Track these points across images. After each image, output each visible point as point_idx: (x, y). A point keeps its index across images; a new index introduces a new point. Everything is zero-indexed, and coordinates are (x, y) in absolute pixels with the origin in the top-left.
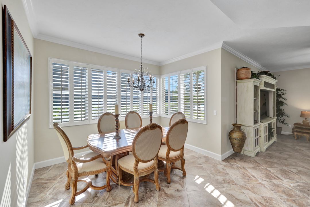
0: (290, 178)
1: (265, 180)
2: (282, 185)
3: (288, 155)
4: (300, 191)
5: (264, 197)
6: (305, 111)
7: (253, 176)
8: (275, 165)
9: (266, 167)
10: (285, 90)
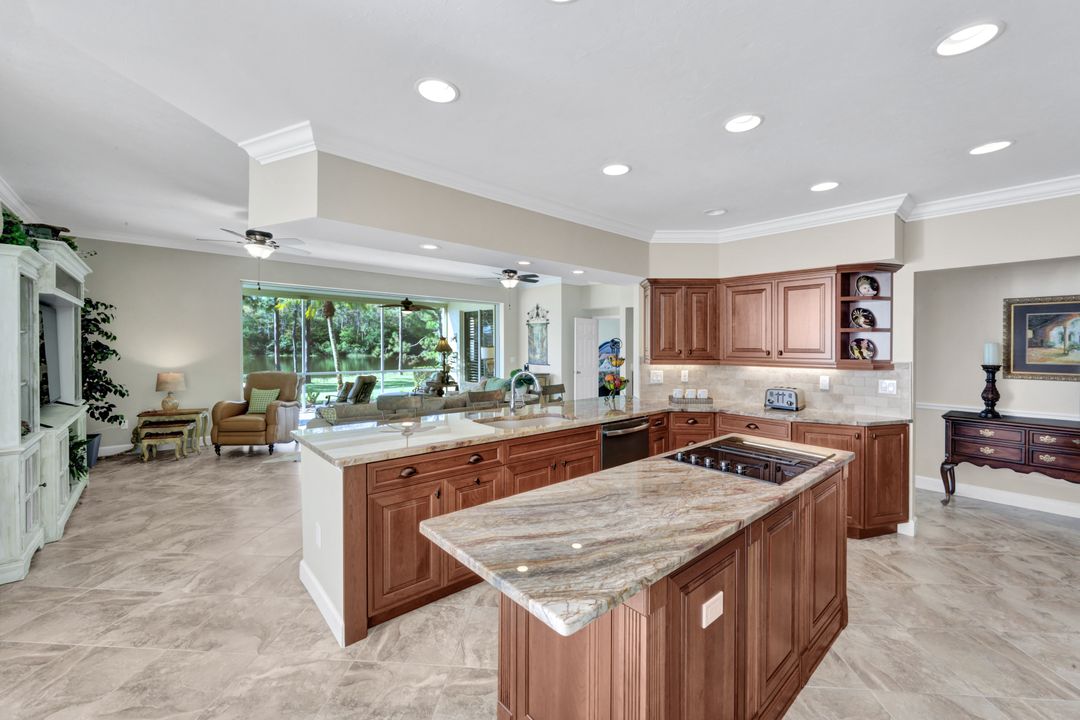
0: (175, 576)
1: (108, 630)
2: (164, 607)
3: (142, 513)
4: (211, 591)
5: (127, 683)
6: (168, 371)
7: (53, 648)
8: (120, 563)
9: (92, 586)
10: (111, 306)
